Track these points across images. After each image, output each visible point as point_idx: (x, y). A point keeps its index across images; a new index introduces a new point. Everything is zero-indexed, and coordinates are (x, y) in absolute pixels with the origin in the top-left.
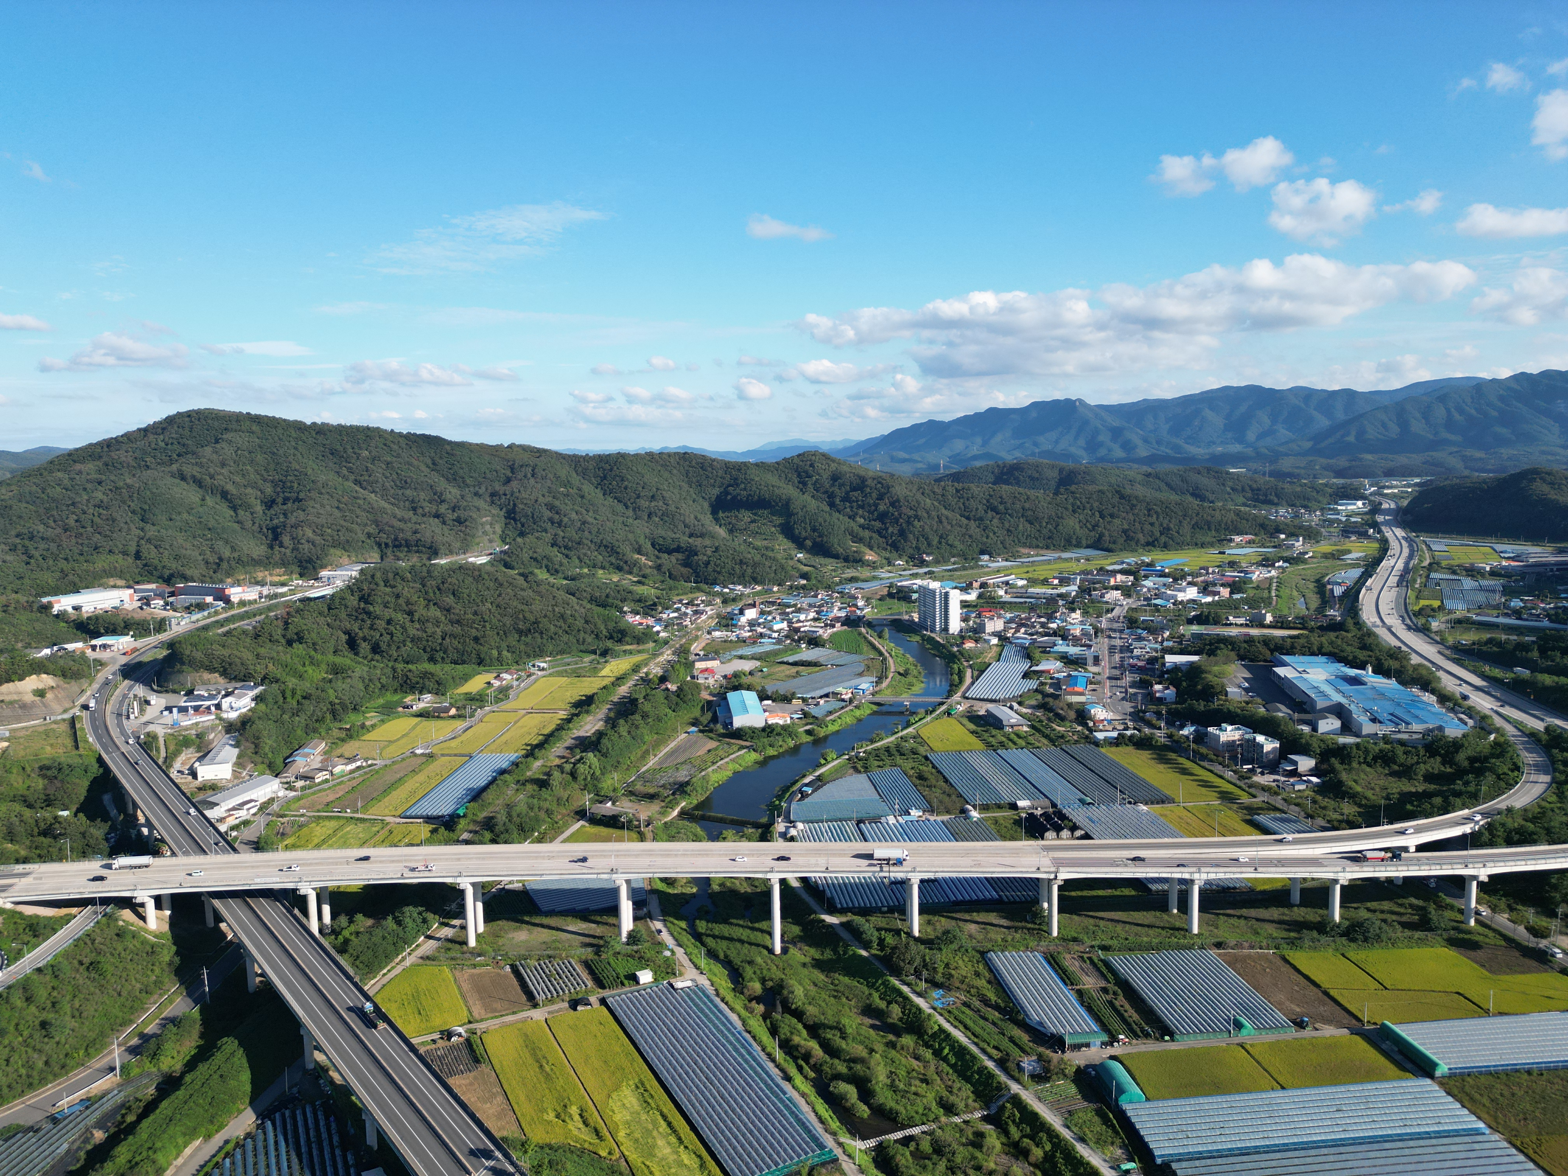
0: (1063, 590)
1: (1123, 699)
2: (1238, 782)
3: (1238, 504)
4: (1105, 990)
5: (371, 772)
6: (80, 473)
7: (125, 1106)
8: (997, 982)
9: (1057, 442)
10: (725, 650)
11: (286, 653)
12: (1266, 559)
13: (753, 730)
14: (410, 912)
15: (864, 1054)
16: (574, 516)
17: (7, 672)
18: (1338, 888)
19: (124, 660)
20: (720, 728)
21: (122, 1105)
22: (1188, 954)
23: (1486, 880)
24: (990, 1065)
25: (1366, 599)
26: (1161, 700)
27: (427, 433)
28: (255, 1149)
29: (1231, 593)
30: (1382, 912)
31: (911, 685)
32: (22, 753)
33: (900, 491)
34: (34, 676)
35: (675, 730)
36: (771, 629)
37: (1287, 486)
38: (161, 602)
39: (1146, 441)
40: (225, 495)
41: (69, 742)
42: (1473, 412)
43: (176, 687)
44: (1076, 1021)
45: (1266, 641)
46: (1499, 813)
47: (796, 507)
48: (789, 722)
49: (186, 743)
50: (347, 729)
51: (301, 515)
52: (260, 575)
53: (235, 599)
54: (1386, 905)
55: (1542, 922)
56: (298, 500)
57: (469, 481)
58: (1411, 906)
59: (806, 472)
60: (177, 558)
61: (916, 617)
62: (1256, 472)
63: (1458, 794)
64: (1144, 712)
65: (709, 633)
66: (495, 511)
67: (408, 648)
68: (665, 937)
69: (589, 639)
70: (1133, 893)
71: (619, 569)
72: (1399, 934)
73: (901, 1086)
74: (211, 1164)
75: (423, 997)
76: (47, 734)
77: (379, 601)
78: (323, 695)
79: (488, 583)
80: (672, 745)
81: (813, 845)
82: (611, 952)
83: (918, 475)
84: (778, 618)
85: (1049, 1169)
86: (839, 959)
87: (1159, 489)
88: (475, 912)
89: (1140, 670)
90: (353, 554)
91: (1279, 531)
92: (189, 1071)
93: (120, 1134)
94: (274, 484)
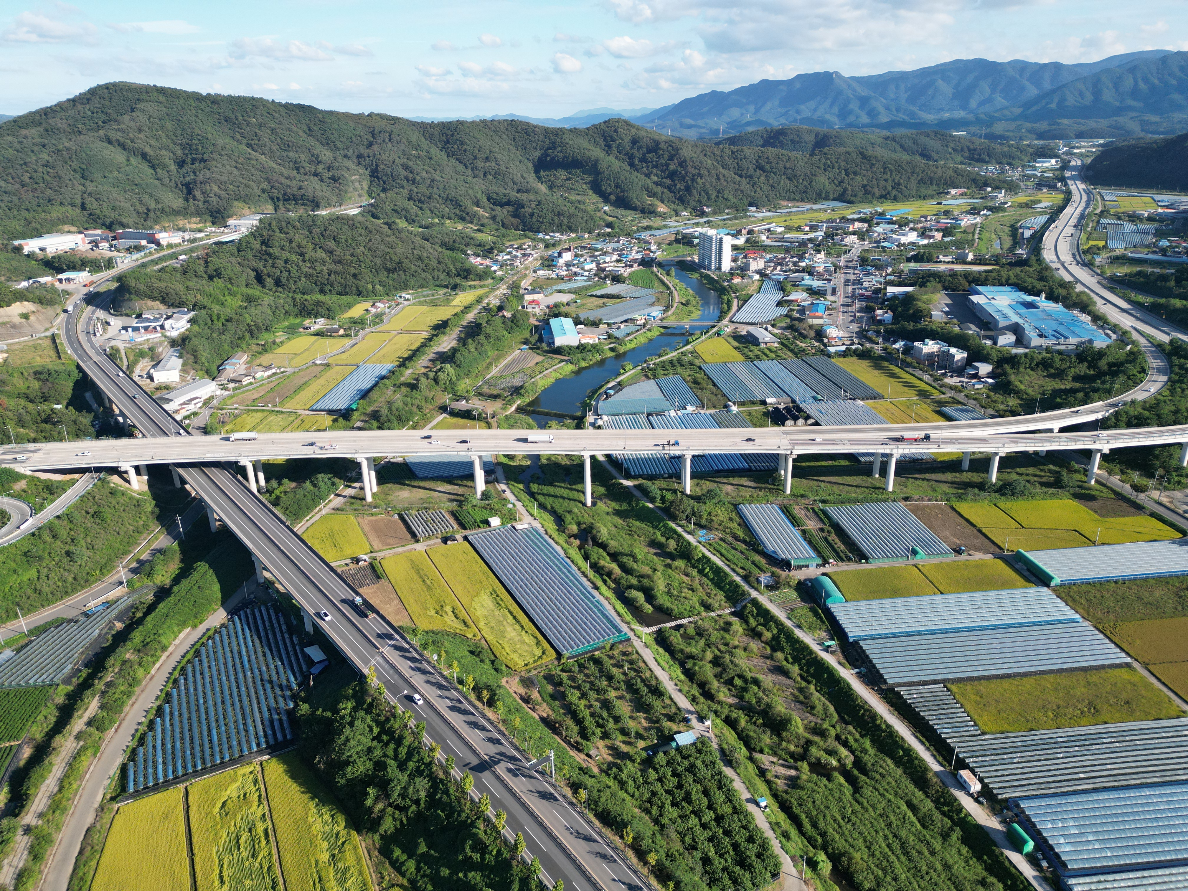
0: (812, 235)
1: (852, 321)
2: (933, 383)
3: (957, 163)
4: (822, 530)
5: (284, 377)
6: (26, 137)
7: (134, 607)
8: (745, 525)
9: (815, 110)
10: (547, 285)
11: (209, 286)
12: (974, 209)
13: (570, 348)
14: (322, 478)
15: (650, 572)
16: (424, 174)
18: (997, 458)
19: (85, 290)
20: (544, 346)
21: (132, 606)
22: (883, 505)
23: (1108, 452)
24: (738, 579)
25: (1048, 239)
26: (880, 322)
28: (229, 634)
29: (943, 236)
30: (1027, 475)
31: (691, 312)
32: (19, 362)
33: (686, 153)
34: (18, 303)
35: (511, 347)
36: (583, 269)
37: (997, 146)
38: (107, 245)
39: (887, 108)
40: (144, 156)
41: (53, 354)
42: (1156, 81)
43: (128, 311)
44: (800, 550)
45: (966, 275)
46: (1125, 404)
47: (602, 166)
48: (597, 341)
49: (141, 354)
50: (262, 345)
51: (208, 174)
52: (181, 223)
53: (164, 242)
54: (1031, 470)
55: (1144, 481)
56: (203, 160)
57: (339, 145)
58: (1050, 471)
59: (611, 137)
60: (114, 208)
61: (696, 259)
62: (974, 135)
63: (1096, 390)
64: (867, 331)
65: (535, 272)
66: (362, 170)
67: (303, 282)
68: (509, 495)
69: (442, 276)
70: (847, 463)
71: (463, 219)
72: (1038, 490)
73: (675, 593)
74: (199, 644)
75: (336, 536)
76: (35, 347)
77: (277, 244)
78: (241, 318)
79: (360, 230)
80: (509, 359)
81: (614, 431)
82: (469, 506)
83: (702, 139)
84: (589, 259)
85: (775, 645)
86: (632, 510)
87: (895, 151)
88: (370, 478)
89: (867, 298)
90: (252, 206)
91: (987, 185)
92: (175, 585)
93: (133, 625)
94: (183, 147)
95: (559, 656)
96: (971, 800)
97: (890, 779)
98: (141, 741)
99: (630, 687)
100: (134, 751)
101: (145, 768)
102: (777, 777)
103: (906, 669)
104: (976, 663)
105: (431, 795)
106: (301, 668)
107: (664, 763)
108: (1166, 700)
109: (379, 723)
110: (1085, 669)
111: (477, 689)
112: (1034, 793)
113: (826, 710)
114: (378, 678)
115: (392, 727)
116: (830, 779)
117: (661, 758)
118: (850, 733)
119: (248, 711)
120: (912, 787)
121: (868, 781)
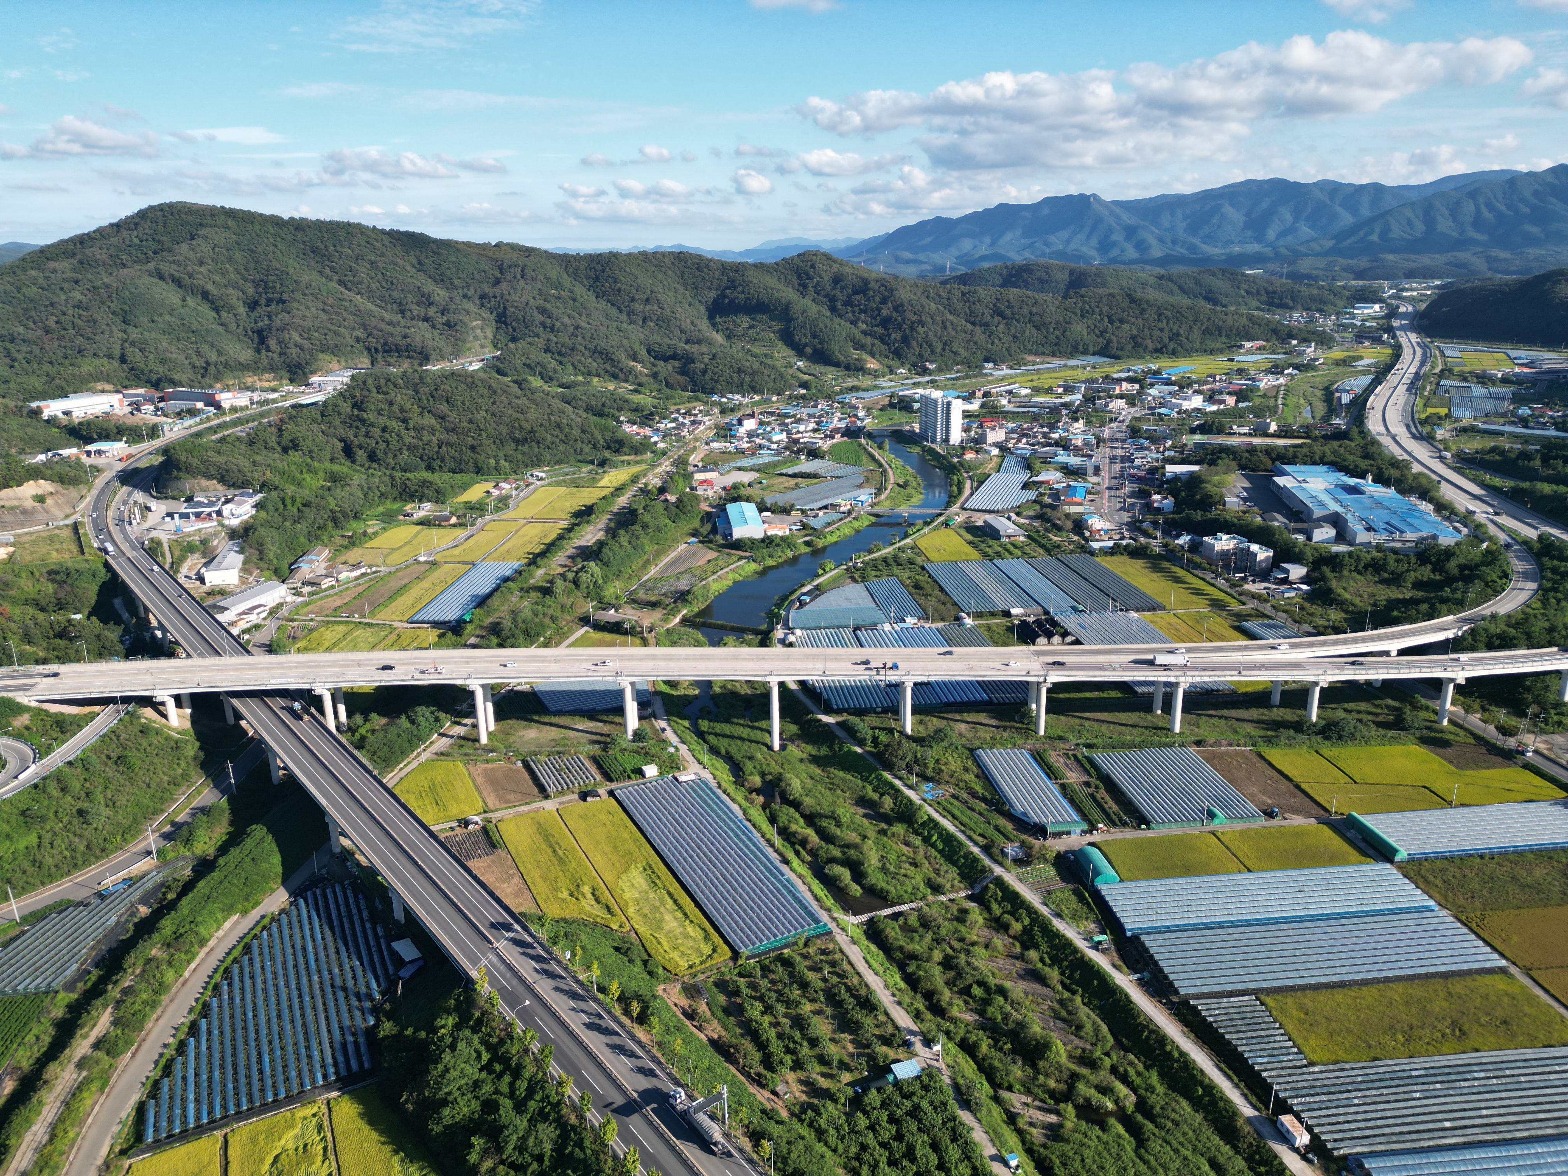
0: (1067, 399)
1: (1121, 509)
2: (1229, 590)
3: (1252, 309)
4: (1087, 784)
5: (377, 579)
6: (54, 271)
7: (165, 886)
8: (985, 776)
9: (1068, 242)
10: (724, 461)
11: (282, 461)
12: (1276, 366)
13: (753, 541)
14: (423, 712)
15: (858, 840)
16: (566, 320)
17: (4, 478)
18: (1317, 690)
19: (120, 466)
20: (719, 539)
21: (162, 885)
22: (1168, 751)
23: (1463, 682)
24: (976, 850)
25: (1373, 407)
26: (1158, 510)
27: (411, 229)
28: (290, 923)
29: (1237, 401)
30: (1359, 712)
31: (910, 496)
32: (29, 558)
33: (904, 294)
34: (32, 482)
35: (675, 540)
36: (770, 440)
37: (1304, 288)
38: (152, 408)
39: (1161, 240)
40: (205, 295)
41: (74, 548)
42: (1503, 208)
43: (175, 493)
44: (1058, 811)
45: (1268, 451)
46: (1483, 619)
47: (795, 311)
48: (788, 533)
49: (190, 549)
50: (350, 537)
51: (287, 318)
52: (249, 380)
53: (226, 405)
54: (1363, 706)
55: (1513, 722)
56: (281, 301)
57: (457, 282)
58: (1388, 707)
59: (807, 274)
60: (163, 361)
61: (917, 428)
62: (1273, 273)
63: (1444, 601)
64: (1141, 522)
65: (707, 444)
66: (486, 314)
67: (405, 456)
68: (670, 735)
69: (587, 449)
70: (1119, 695)
71: (615, 377)
72: (1373, 733)
73: (892, 868)
74: (250, 936)
75: (439, 789)
76: (51, 539)
77: (373, 407)
78: (323, 502)
79: (481, 390)
80: (673, 555)
81: (810, 650)
82: (617, 749)
83: (923, 277)
84: (777, 429)
85: (1027, 940)
86: (834, 755)
87: (1171, 293)
88: (485, 712)
89: (1140, 480)
90: (343, 359)
91: (1291, 336)
92: (222, 855)
93: (163, 909)
94: (256, 284)
95: (735, 954)
96: (1297, 1157)
97: (1186, 1128)
98: (167, 1070)
99: (832, 998)
100: (156, 1085)
101: (171, 1108)
102: (1031, 1124)
103: (1204, 974)
104: (1298, 966)
105: (559, 1149)
106: (386, 969)
107: (878, 1104)
108: (1558, 1019)
109: (489, 1047)
110: (1445, 976)
111: (623, 1000)
112: (1382, 1148)
113: (1097, 1030)
114: (490, 983)
115: (507, 1052)
116: (1104, 1128)
117: (873, 1097)
118: (1131, 1064)
119: (312, 1029)
120: (1216, 1140)
121: (1156, 1131)
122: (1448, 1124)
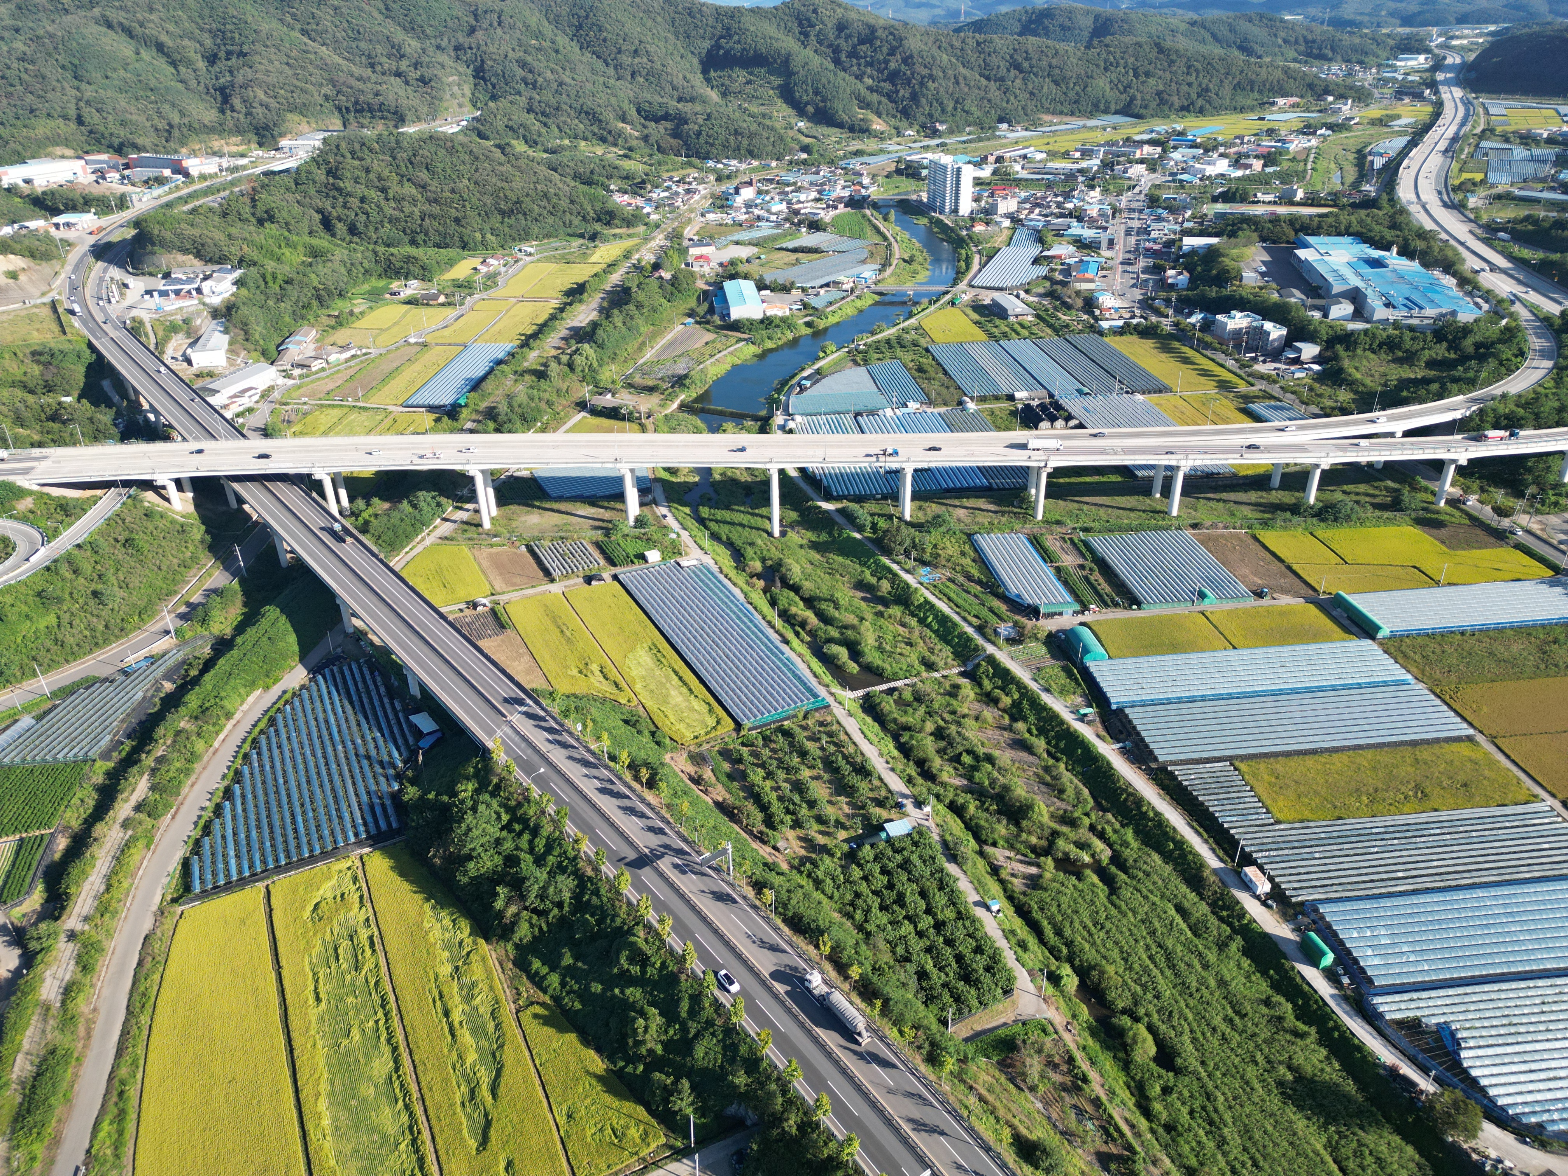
0: (1084, 164)
1: (1134, 285)
2: (1238, 371)
3: (1289, 60)
4: (1082, 567)
5: (367, 361)
7: (186, 663)
8: (981, 560)
10: (720, 234)
11: (258, 234)
12: (1308, 126)
13: (751, 322)
14: (424, 497)
15: (856, 621)
16: (549, 75)
18: (1318, 473)
19: (92, 240)
20: (717, 319)
21: (184, 662)
22: (1165, 534)
23: (1465, 463)
24: (970, 631)
25: (1406, 172)
26: (1172, 287)
28: (311, 698)
29: (1265, 166)
30: (1357, 494)
31: (915, 273)
32: (10, 339)
33: (914, 44)
35: (671, 321)
36: (768, 211)
37: (1346, 37)
38: (117, 176)
40: (160, 47)
41: (56, 329)
43: (151, 270)
44: (1052, 593)
45: (1292, 221)
46: (1494, 398)
47: (796, 63)
48: (788, 313)
49: (174, 328)
50: (337, 317)
51: (250, 74)
52: (216, 144)
53: (194, 172)
54: (1362, 488)
55: (1510, 502)
56: (242, 54)
57: (429, 30)
58: (1387, 489)
59: (808, 20)
60: (123, 123)
61: (924, 197)
62: (1314, 19)
63: (1456, 380)
64: (1153, 299)
65: (703, 215)
66: (462, 68)
67: (387, 230)
68: (671, 521)
69: (576, 221)
70: (1120, 479)
71: (603, 140)
72: (1369, 514)
73: (888, 648)
74: (274, 709)
75: (446, 573)
76: (31, 318)
77: (348, 175)
78: (305, 279)
79: (462, 156)
80: (669, 337)
81: (811, 437)
82: (620, 535)
83: (935, 23)
84: (777, 198)
85: (1015, 713)
86: (834, 541)
87: (1203, 41)
88: (486, 496)
89: (1155, 254)
90: (312, 120)
91: (1327, 92)
92: (239, 634)
93: (186, 685)
94: (213, 34)
95: (738, 726)
96: (1257, 903)
97: (1156, 878)
98: (207, 830)
99: (829, 765)
100: (198, 843)
101: (214, 863)
102: (1013, 875)
103: (1184, 743)
104: (1273, 735)
105: (577, 897)
106: (406, 741)
107: (871, 858)
108: (1515, 781)
109: (509, 809)
110: (1414, 744)
111: (633, 767)
112: (1338, 895)
113: (1078, 793)
114: (506, 753)
115: (525, 813)
116: (1079, 877)
117: (867, 852)
118: (1108, 822)
119: (341, 793)
120: (1184, 888)
121: (1128, 881)
122: (1400, 874)
